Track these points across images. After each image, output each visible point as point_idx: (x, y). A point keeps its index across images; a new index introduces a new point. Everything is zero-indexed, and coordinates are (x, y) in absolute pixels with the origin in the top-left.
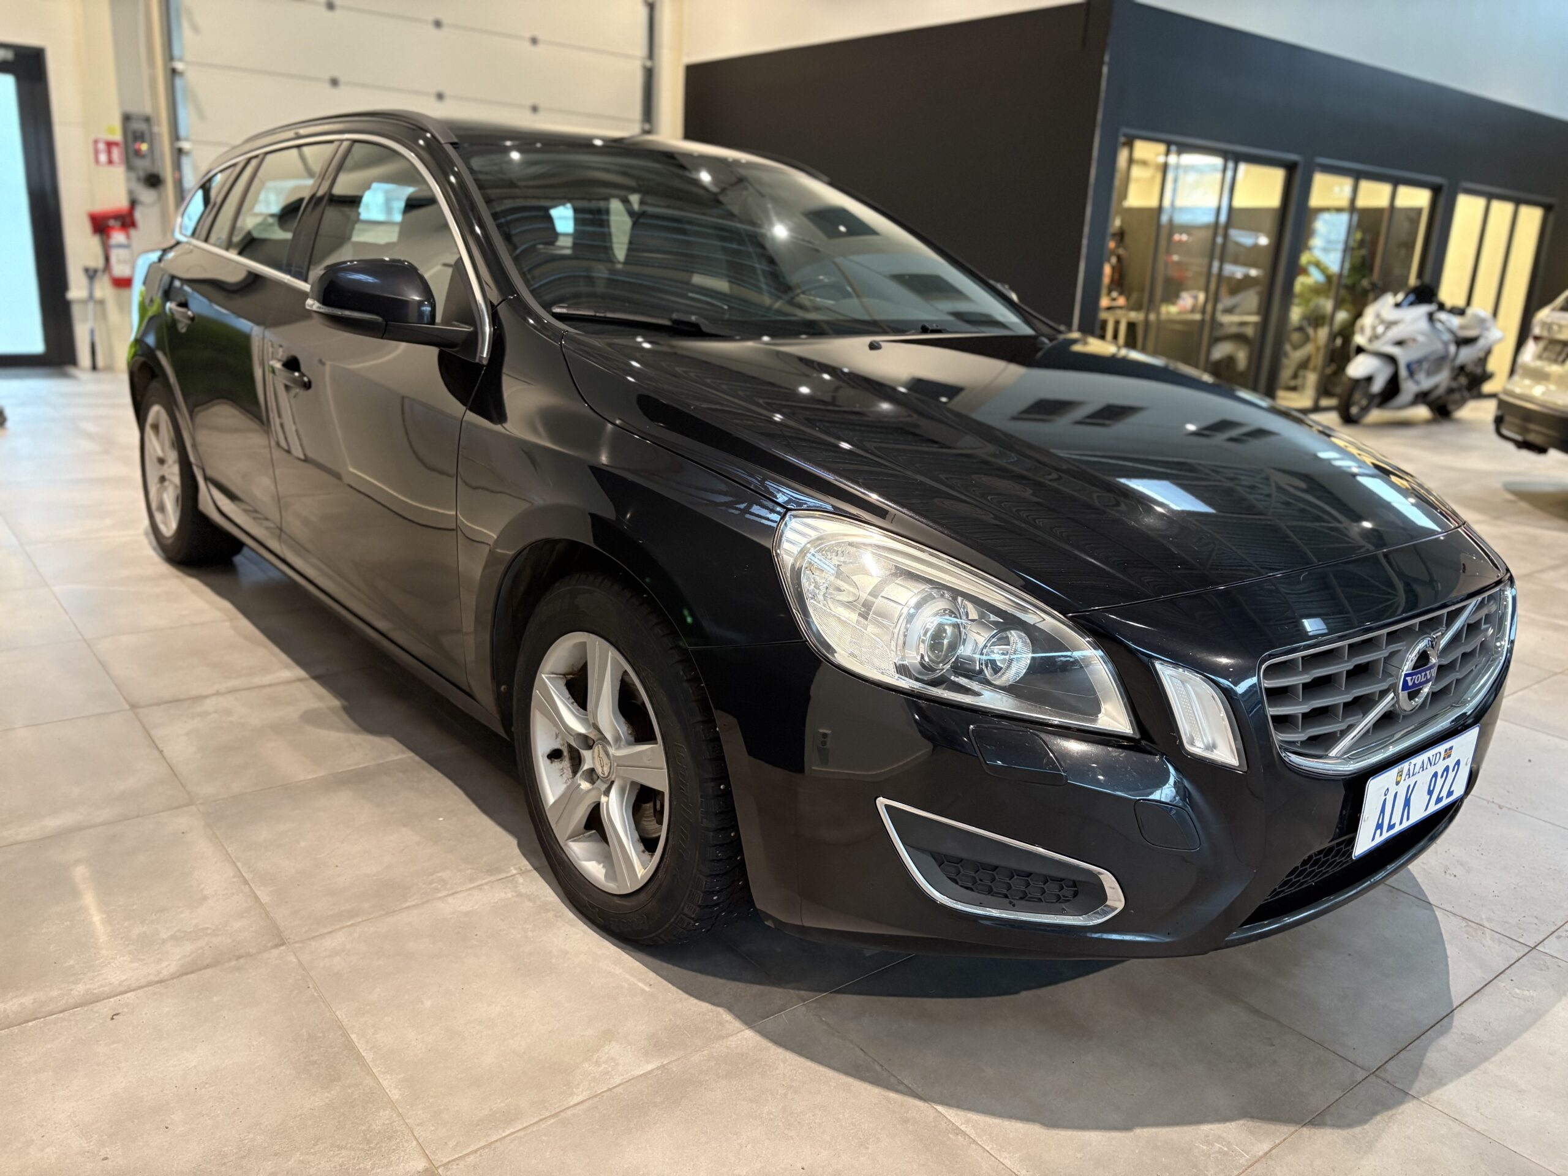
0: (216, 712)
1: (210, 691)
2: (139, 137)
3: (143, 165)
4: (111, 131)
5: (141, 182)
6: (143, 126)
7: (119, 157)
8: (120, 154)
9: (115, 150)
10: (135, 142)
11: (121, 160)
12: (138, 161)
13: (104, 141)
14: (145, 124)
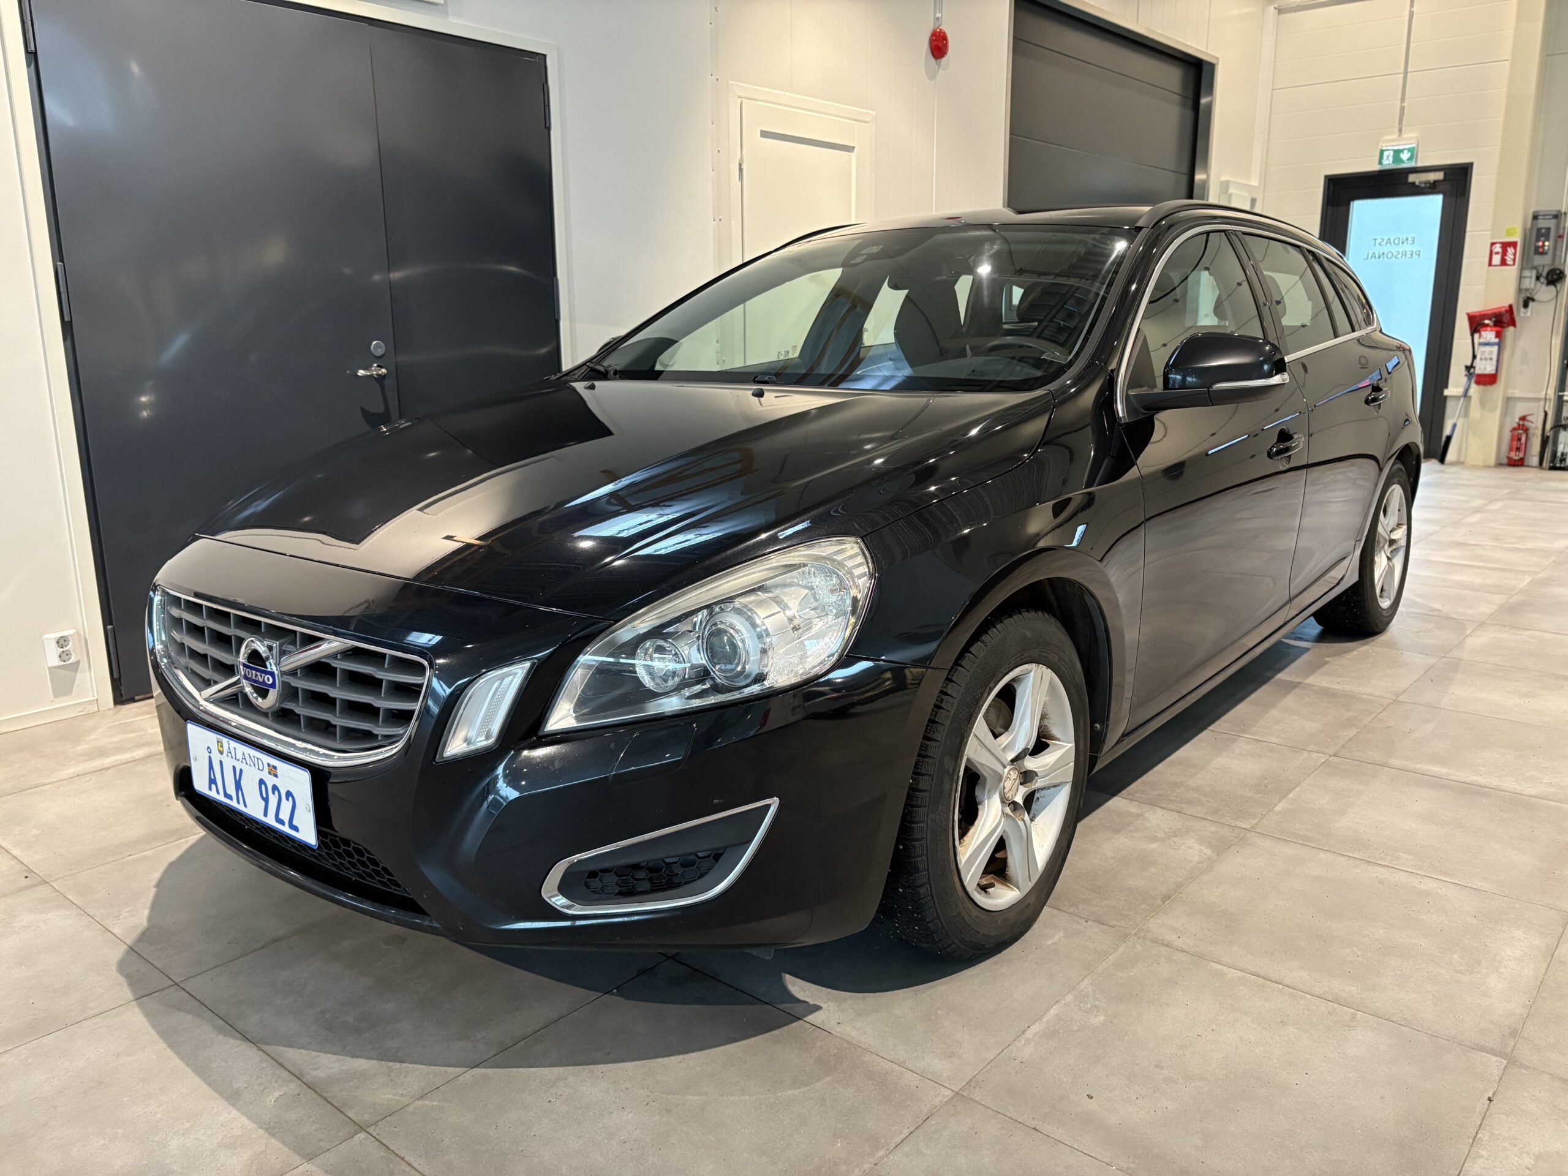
2: (1543, 234)
3: (1544, 262)
4: (1509, 233)
5: (1542, 280)
6: (1551, 224)
7: (1512, 257)
8: (1515, 254)
9: (1510, 250)
10: (1538, 240)
11: (1514, 260)
12: (1538, 260)
13: (1501, 243)
14: (1554, 221)
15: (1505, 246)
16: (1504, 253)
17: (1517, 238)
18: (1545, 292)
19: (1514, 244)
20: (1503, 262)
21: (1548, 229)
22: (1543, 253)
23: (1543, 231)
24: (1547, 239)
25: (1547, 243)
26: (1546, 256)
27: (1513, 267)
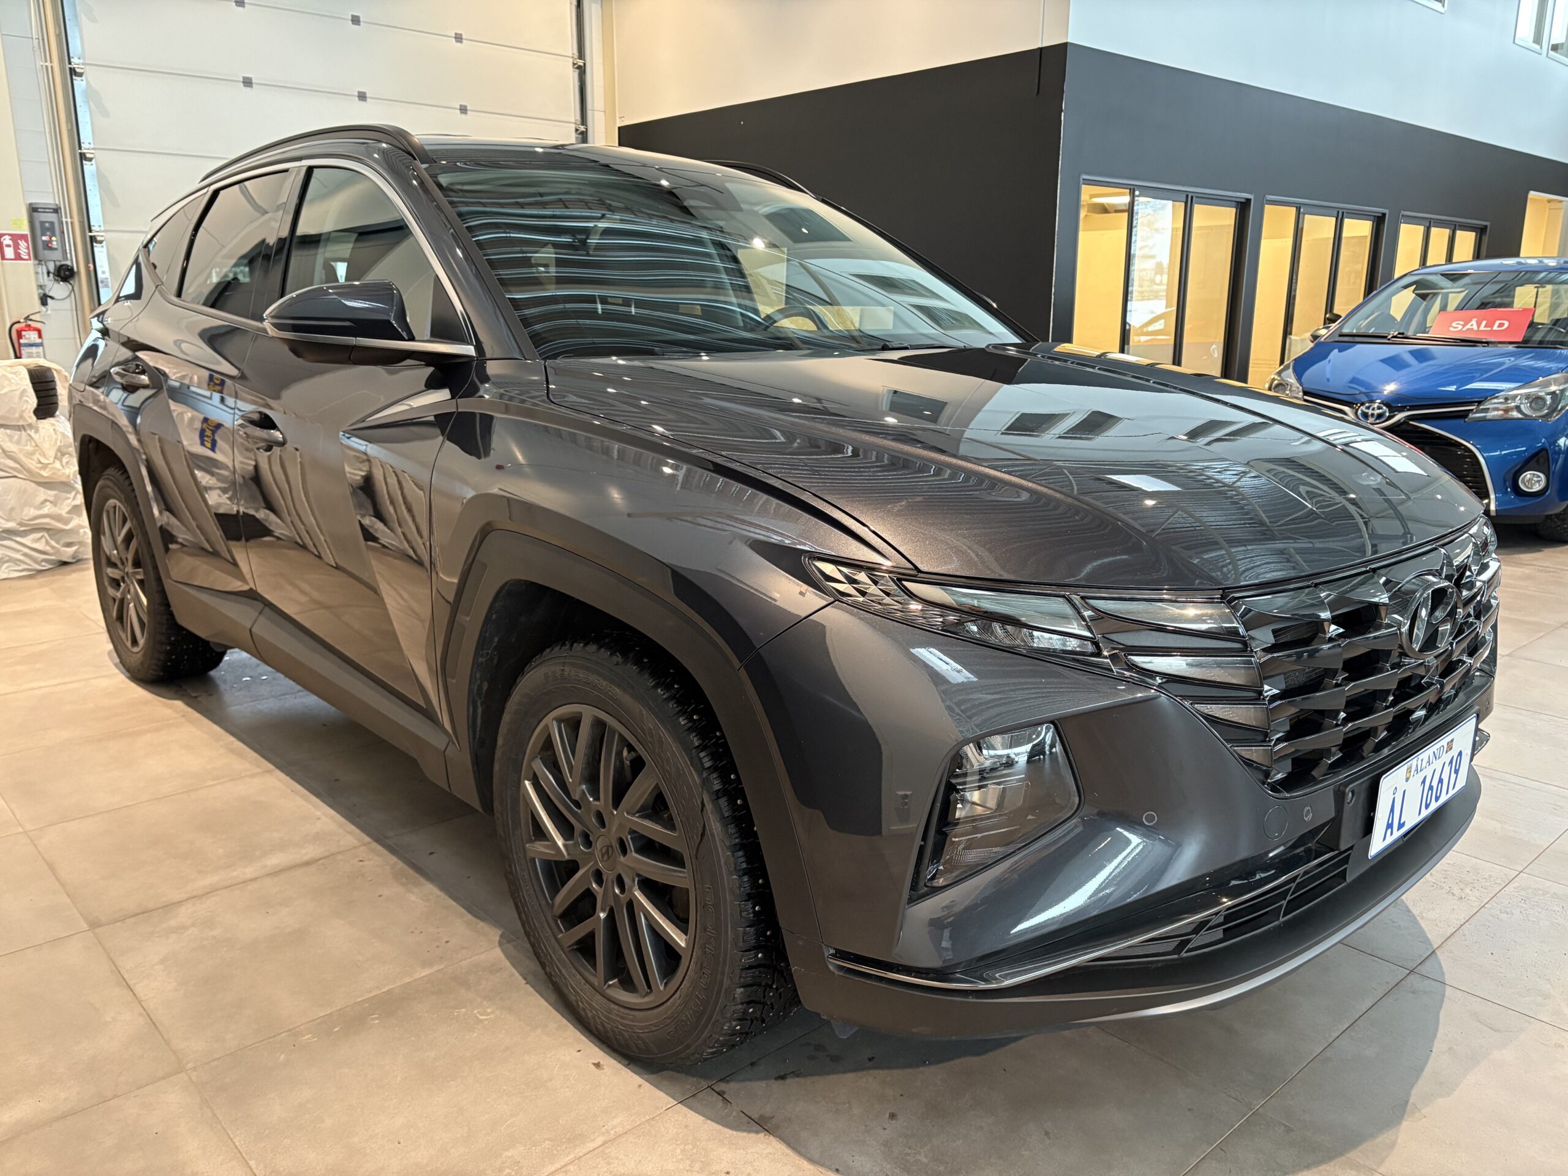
0: (193, 925)
1: (184, 896)
2: (48, 229)
3: (54, 259)
4: (16, 224)
5: (51, 275)
6: (52, 217)
7: (26, 251)
8: (28, 248)
9: (22, 244)
10: (43, 234)
11: (29, 254)
12: (48, 254)
13: (9, 235)
14: (55, 215)
15: (16, 238)
16: (16, 247)
17: (25, 230)
18: (59, 290)
19: (23, 237)
20: (18, 257)
21: (52, 223)
22: (51, 249)
23: (47, 225)
24: (54, 234)
25: (54, 238)
26: (55, 252)
27: (29, 262)
